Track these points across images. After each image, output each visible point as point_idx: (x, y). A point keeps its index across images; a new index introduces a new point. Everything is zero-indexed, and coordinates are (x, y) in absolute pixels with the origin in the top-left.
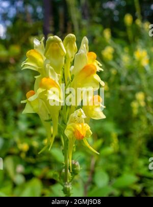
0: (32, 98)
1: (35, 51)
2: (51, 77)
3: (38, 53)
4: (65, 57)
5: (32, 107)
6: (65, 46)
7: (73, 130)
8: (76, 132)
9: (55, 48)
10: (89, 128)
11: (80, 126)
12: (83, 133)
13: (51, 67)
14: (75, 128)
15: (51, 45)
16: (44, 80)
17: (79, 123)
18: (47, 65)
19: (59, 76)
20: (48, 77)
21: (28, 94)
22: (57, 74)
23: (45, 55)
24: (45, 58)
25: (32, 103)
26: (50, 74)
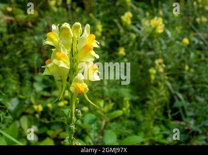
0: (49, 65)
1: (53, 34)
2: (62, 52)
3: (54, 34)
4: (73, 38)
5: (49, 71)
6: (73, 31)
7: (76, 87)
8: (77, 89)
9: (66, 32)
10: (87, 86)
11: (80, 84)
12: (82, 89)
13: (62, 45)
14: (77, 86)
15: (63, 30)
16: (58, 54)
17: (80, 83)
18: (60, 44)
19: (68, 51)
20: (60, 52)
21: (47, 62)
22: (66, 50)
23: (59, 37)
24: (59, 39)
25: (49, 68)
26: (62, 49)
